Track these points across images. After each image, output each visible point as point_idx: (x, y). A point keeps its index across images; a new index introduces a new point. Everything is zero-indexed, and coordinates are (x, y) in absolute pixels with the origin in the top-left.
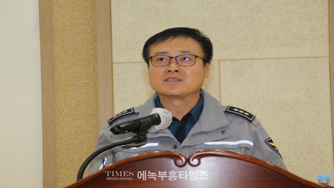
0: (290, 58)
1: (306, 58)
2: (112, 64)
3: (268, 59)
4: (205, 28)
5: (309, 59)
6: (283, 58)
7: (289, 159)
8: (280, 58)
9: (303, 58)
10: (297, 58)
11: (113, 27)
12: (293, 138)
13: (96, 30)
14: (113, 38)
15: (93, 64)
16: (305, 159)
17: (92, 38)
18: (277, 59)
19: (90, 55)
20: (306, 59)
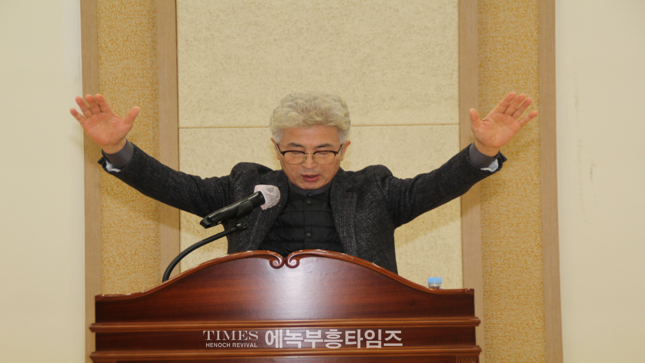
0: (410, 125)
1: (430, 124)
2: (178, 129)
3: (382, 125)
4: (301, 83)
5: (435, 126)
6: (400, 125)
7: (407, 256)
8: (397, 125)
9: (427, 125)
10: (418, 125)
11: (180, 80)
12: (412, 228)
13: (157, 84)
14: (180, 94)
15: (153, 128)
16: (426, 256)
17: (152, 95)
18: (394, 125)
19: (149, 117)
20: (431, 126)
